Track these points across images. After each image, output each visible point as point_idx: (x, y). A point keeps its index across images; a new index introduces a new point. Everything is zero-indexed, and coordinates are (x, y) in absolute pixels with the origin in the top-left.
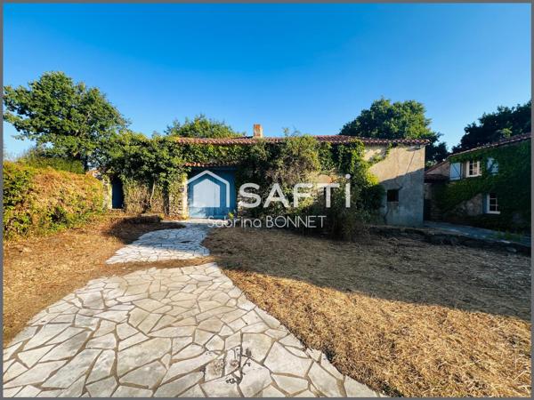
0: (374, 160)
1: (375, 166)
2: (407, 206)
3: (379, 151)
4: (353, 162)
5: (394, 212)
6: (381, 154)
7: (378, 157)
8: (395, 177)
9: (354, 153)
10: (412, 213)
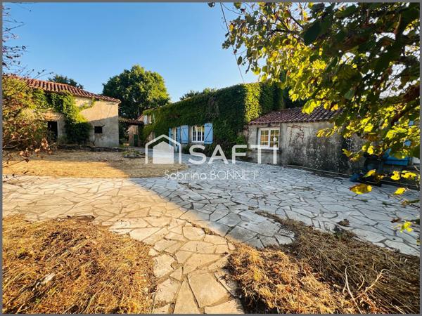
0: (83, 107)
1: (84, 111)
2: (108, 137)
3: (87, 101)
4: (65, 106)
5: (100, 139)
6: (89, 103)
7: (87, 105)
8: (99, 119)
9: (65, 100)
10: (112, 140)
